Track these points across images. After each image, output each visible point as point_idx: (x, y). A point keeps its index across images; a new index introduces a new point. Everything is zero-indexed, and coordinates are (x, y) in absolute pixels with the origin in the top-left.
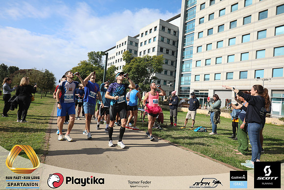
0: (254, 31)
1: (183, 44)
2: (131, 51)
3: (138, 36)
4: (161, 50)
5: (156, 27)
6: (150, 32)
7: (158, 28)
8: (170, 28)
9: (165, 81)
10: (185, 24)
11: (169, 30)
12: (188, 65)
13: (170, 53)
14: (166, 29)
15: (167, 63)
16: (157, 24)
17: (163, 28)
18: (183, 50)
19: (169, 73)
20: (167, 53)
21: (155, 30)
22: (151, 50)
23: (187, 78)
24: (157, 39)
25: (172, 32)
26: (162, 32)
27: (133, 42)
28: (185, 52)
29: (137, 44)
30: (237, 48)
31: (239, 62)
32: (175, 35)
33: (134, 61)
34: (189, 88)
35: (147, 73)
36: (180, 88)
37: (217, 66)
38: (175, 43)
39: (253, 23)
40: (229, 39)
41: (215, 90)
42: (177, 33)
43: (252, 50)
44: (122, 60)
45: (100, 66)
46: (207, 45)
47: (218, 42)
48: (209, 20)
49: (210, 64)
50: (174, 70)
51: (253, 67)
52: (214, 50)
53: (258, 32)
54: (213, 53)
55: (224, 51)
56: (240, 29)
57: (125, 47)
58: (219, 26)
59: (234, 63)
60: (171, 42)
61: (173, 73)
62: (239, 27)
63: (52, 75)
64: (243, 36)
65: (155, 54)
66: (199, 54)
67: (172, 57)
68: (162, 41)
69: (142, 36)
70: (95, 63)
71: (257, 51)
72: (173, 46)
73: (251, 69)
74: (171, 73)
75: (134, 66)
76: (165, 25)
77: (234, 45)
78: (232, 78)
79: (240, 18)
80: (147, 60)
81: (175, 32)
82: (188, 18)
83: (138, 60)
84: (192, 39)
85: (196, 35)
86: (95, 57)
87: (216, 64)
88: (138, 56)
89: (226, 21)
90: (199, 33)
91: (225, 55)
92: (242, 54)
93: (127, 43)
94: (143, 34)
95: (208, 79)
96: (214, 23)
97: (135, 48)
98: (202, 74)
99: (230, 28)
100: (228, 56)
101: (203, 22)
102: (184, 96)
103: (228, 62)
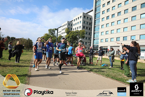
0: (130, 17)
1: (95, 24)
2: (69, 28)
3: (73, 21)
4: (84, 27)
5: (81, 16)
6: (78, 19)
7: (82, 17)
8: (88, 16)
9: (86, 43)
10: (95, 15)
11: (88, 17)
12: (97, 35)
13: (88, 28)
14: (86, 17)
15: (87, 34)
16: (82, 15)
17: (85, 17)
18: (95, 27)
19: (88, 38)
20: (87, 29)
21: (81, 18)
22: (79, 27)
23: (97, 41)
24: (82, 22)
25: (89, 18)
26: (84, 19)
27: (70, 24)
28: (96, 28)
29: (72, 25)
30: (122, 25)
31: (123, 32)
32: (90, 20)
33: (71, 33)
34: (98, 46)
35: (77, 39)
36: (93, 46)
37: (112, 35)
38: (91, 24)
39: (129, 13)
40: (118, 21)
41: (111, 47)
42: (91, 19)
43: (129, 26)
44: (65, 32)
45: (54, 36)
46: (107, 24)
47: (112, 23)
48: (107, 12)
49: (108, 34)
50: (90, 37)
51: (130, 35)
52: (110, 27)
53: (132, 17)
54: (110, 28)
55: (115, 27)
56: (123, 16)
57: (66, 26)
58: (112, 15)
59: (120, 33)
60: (89, 23)
61: (90, 39)
62: (122, 15)
63: (31, 41)
64: (124, 19)
65: (81, 29)
66: (102, 29)
67: (89, 31)
68: (84, 23)
69: (74, 21)
70: (52, 34)
71: (132, 27)
72: (90, 25)
73: (129, 36)
74: (89, 38)
75: (70, 36)
76: (85, 15)
77: (120, 24)
78: (119, 40)
79: (123, 10)
80: (77, 32)
81: (90, 18)
82: (97, 12)
83: (73, 33)
84: (99, 22)
85: (101, 20)
86: (52, 31)
87: (111, 33)
88: (73, 30)
89: (116, 12)
90: (102, 18)
91: (115, 29)
92: (124, 28)
93: (67, 24)
94: (74, 20)
95: (108, 41)
96: (110, 14)
97: (71, 27)
98: (104, 39)
99: (118, 16)
100: (117, 29)
101: (104, 13)
102: (95, 50)
103: (117, 32)
